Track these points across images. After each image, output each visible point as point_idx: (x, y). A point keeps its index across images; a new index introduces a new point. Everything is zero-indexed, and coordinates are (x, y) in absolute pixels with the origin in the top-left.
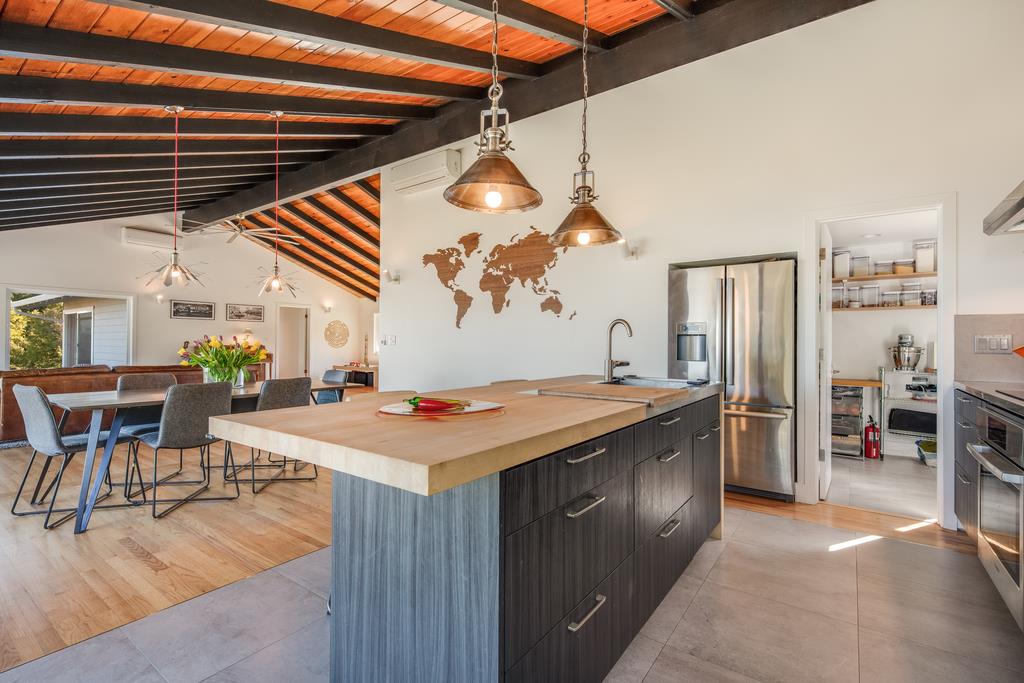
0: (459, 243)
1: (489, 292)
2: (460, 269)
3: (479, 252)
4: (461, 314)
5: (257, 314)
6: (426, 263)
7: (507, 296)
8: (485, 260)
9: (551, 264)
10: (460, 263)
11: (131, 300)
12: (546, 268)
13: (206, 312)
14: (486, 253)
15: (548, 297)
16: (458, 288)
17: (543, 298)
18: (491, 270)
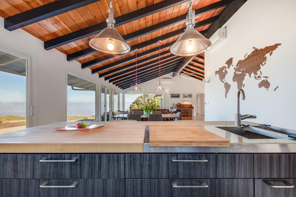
0: (226, 64)
1: (236, 82)
2: (226, 74)
3: (232, 66)
4: (227, 92)
5: (190, 96)
6: (216, 74)
7: (244, 83)
8: (235, 69)
9: (264, 63)
10: (226, 72)
11: (163, 94)
12: (261, 66)
13: (178, 96)
14: (235, 66)
15: (262, 80)
16: (226, 82)
17: (259, 81)
18: (237, 72)
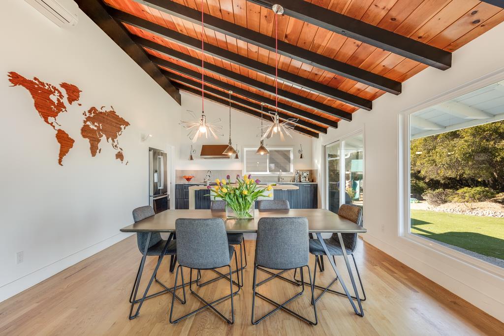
0: (62, 86)
1: (88, 140)
2: (62, 111)
3: (80, 105)
4: (63, 153)
7: (100, 145)
8: (85, 113)
10: (61, 105)
12: (118, 134)
14: (85, 108)
15: (119, 151)
16: (60, 128)
17: (116, 151)
18: (88, 123)
